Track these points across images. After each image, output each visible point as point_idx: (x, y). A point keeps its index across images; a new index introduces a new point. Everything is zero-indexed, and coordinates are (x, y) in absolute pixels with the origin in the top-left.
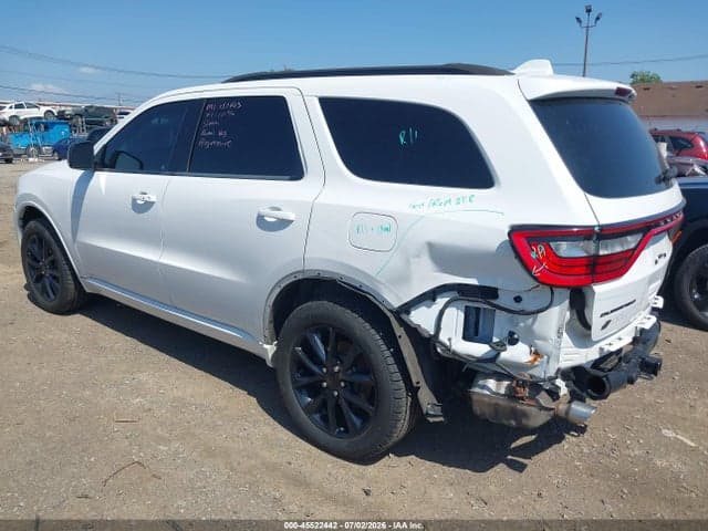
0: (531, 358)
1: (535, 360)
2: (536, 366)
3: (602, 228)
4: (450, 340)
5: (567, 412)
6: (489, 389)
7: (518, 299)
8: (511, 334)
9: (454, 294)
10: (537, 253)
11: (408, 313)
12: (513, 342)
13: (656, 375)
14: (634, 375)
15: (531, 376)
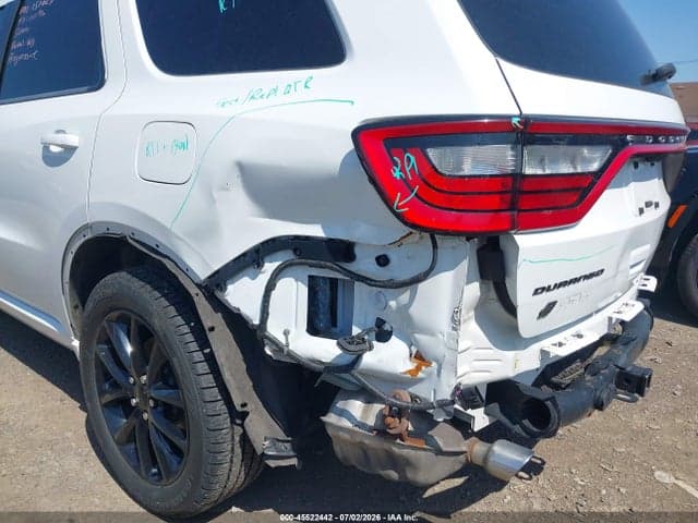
0: (411, 366)
1: (418, 369)
2: (421, 380)
3: (527, 121)
4: (286, 333)
5: (485, 459)
6: (350, 418)
7: (383, 261)
8: (380, 323)
9: (288, 255)
10: (403, 170)
11: (223, 288)
12: (383, 336)
13: (642, 394)
14: (604, 396)
15: (414, 398)
